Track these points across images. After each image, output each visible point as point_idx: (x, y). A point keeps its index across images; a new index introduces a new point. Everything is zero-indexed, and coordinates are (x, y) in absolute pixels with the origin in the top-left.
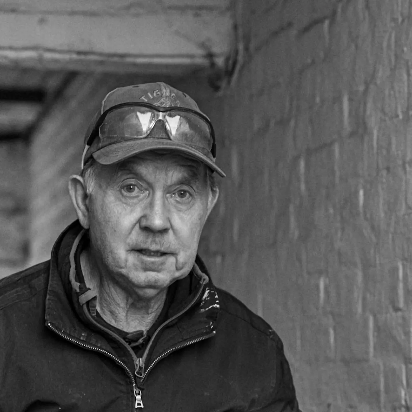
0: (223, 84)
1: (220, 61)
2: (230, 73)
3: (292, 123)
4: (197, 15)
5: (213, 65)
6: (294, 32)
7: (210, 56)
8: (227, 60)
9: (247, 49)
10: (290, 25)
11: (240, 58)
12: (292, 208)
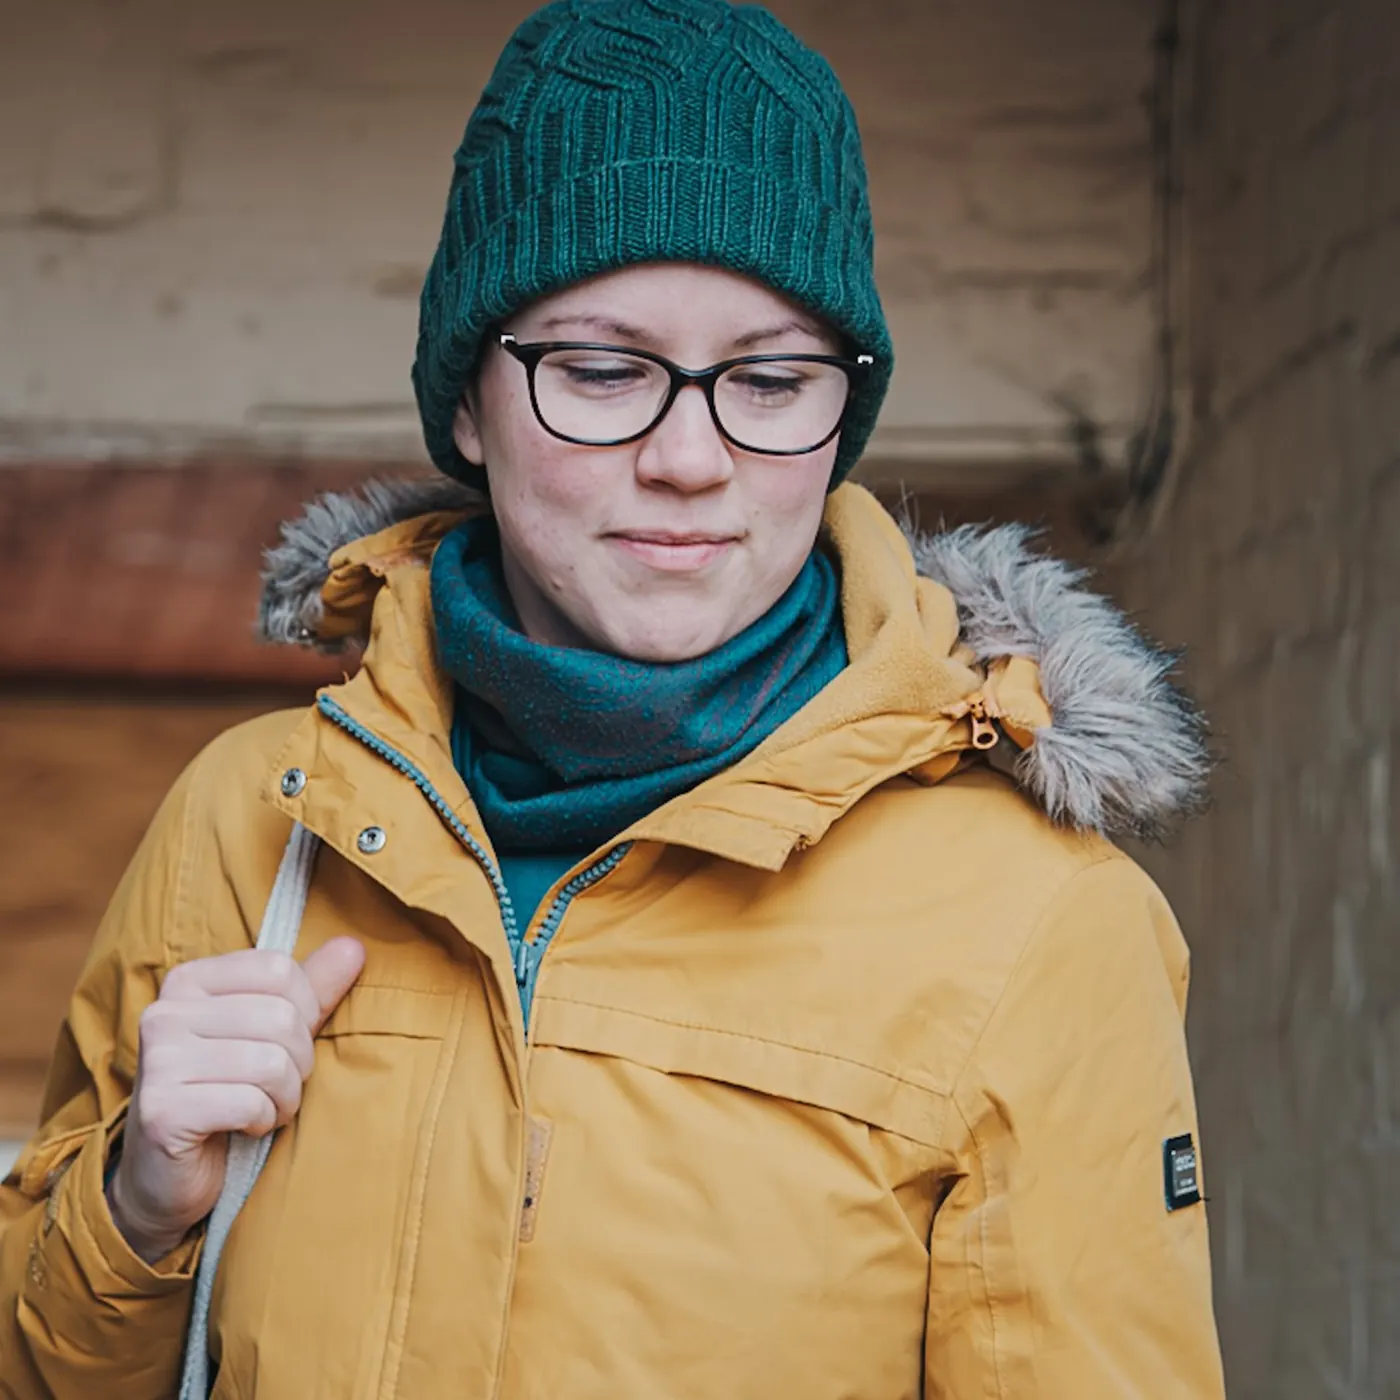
0: (1124, 520)
1: (1115, 450)
2: (1144, 484)
3: (1347, 644)
4: (1044, 304)
5: (1092, 461)
6: (1357, 355)
7: (1085, 432)
8: (1138, 444)
9: (1201, 408)
10: (1346, 330)
11: (1181, 442)
12: (1342, 916)
